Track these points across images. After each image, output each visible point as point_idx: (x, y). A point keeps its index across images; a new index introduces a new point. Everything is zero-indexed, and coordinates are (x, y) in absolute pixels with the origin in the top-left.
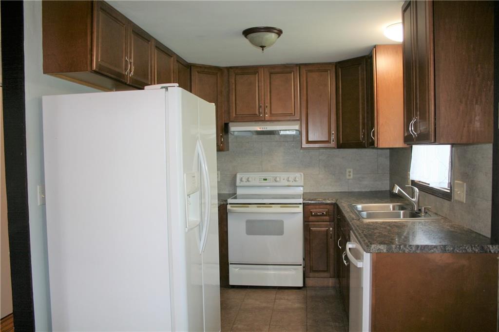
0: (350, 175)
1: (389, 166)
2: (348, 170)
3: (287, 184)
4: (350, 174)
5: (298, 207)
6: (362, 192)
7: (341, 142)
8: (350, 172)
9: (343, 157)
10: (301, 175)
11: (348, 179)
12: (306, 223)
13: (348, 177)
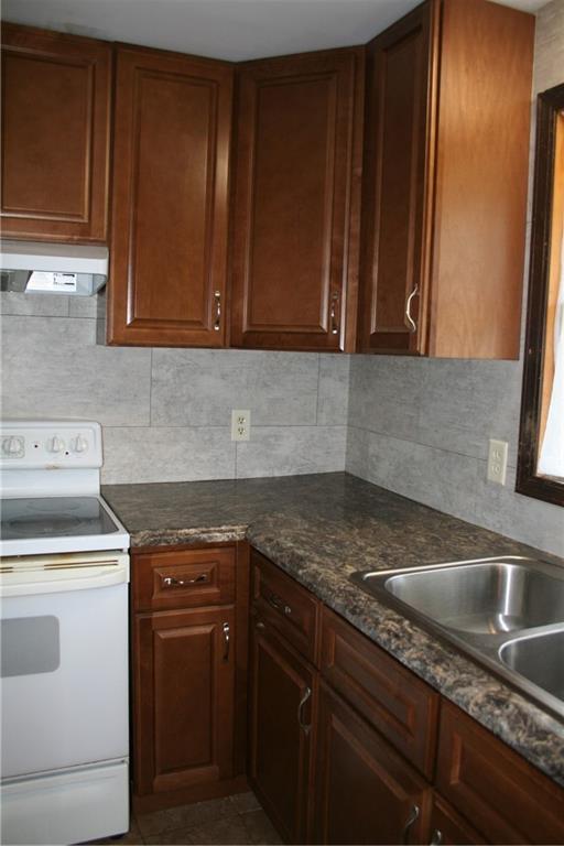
0: (241, 431)
1: (346, 404)
2: (235, 414)
3: (50, 460)
4: (241, 426)
5: (115, 563)
6: (273, 478)
7: (245, 329)
8: (241, 420)
9: (224, 377)
10: (94, 431)
11: (237, 443)
12: (140, 617)
13: (235, 436)
